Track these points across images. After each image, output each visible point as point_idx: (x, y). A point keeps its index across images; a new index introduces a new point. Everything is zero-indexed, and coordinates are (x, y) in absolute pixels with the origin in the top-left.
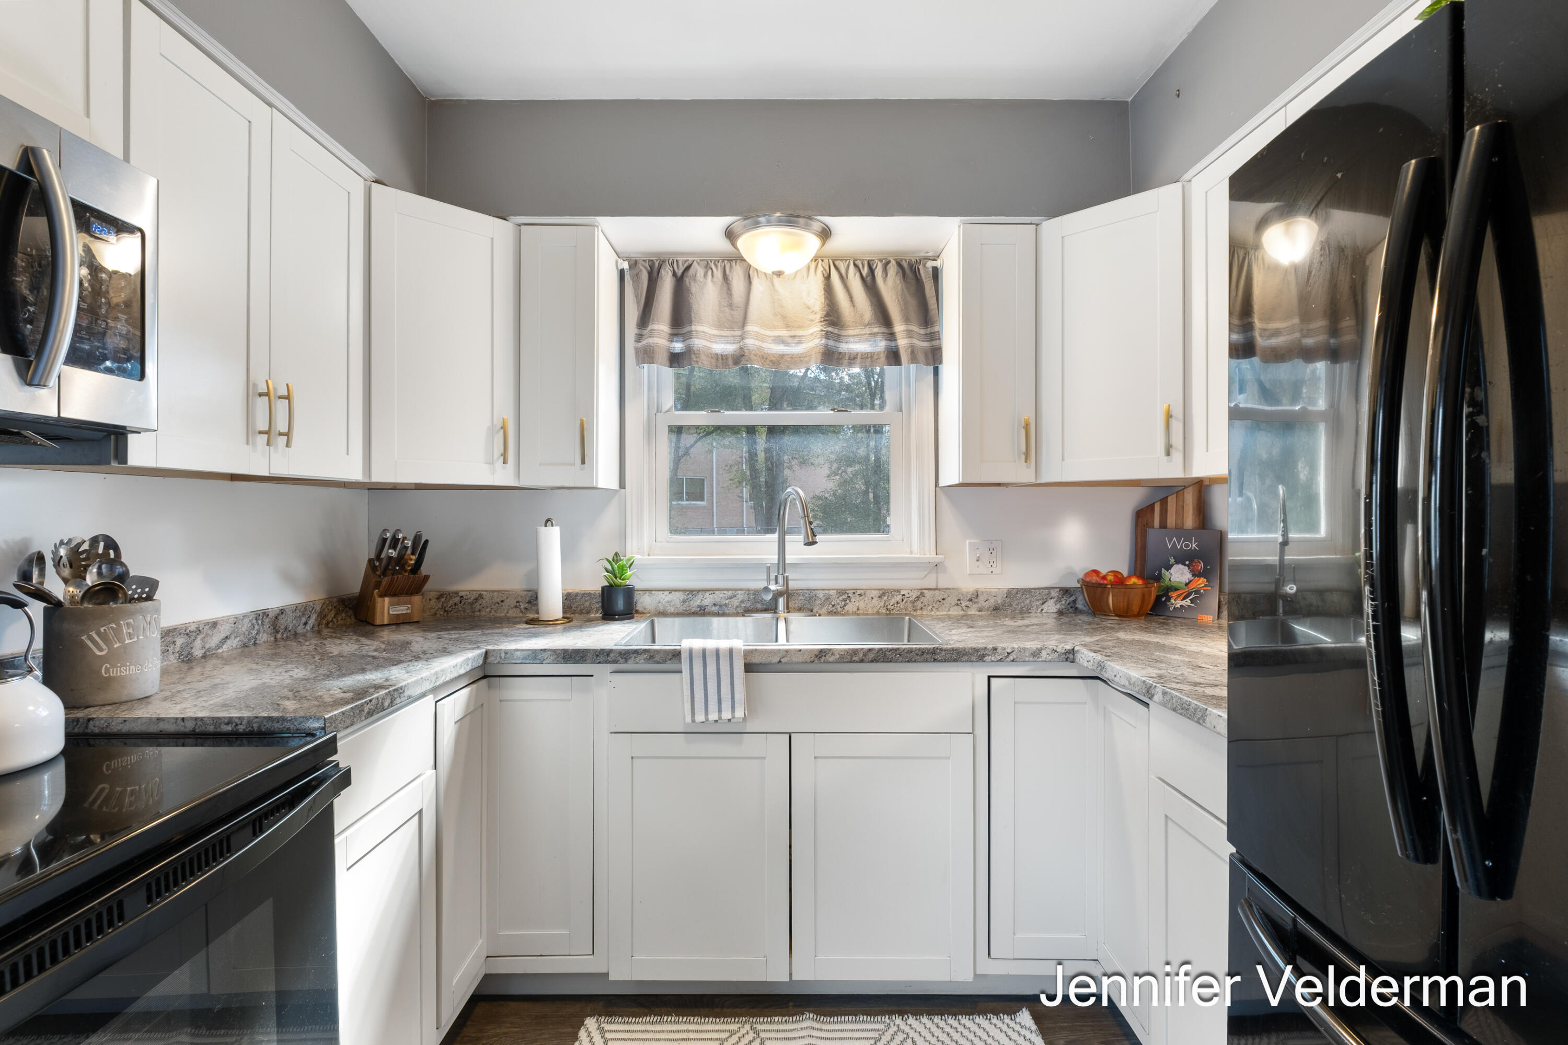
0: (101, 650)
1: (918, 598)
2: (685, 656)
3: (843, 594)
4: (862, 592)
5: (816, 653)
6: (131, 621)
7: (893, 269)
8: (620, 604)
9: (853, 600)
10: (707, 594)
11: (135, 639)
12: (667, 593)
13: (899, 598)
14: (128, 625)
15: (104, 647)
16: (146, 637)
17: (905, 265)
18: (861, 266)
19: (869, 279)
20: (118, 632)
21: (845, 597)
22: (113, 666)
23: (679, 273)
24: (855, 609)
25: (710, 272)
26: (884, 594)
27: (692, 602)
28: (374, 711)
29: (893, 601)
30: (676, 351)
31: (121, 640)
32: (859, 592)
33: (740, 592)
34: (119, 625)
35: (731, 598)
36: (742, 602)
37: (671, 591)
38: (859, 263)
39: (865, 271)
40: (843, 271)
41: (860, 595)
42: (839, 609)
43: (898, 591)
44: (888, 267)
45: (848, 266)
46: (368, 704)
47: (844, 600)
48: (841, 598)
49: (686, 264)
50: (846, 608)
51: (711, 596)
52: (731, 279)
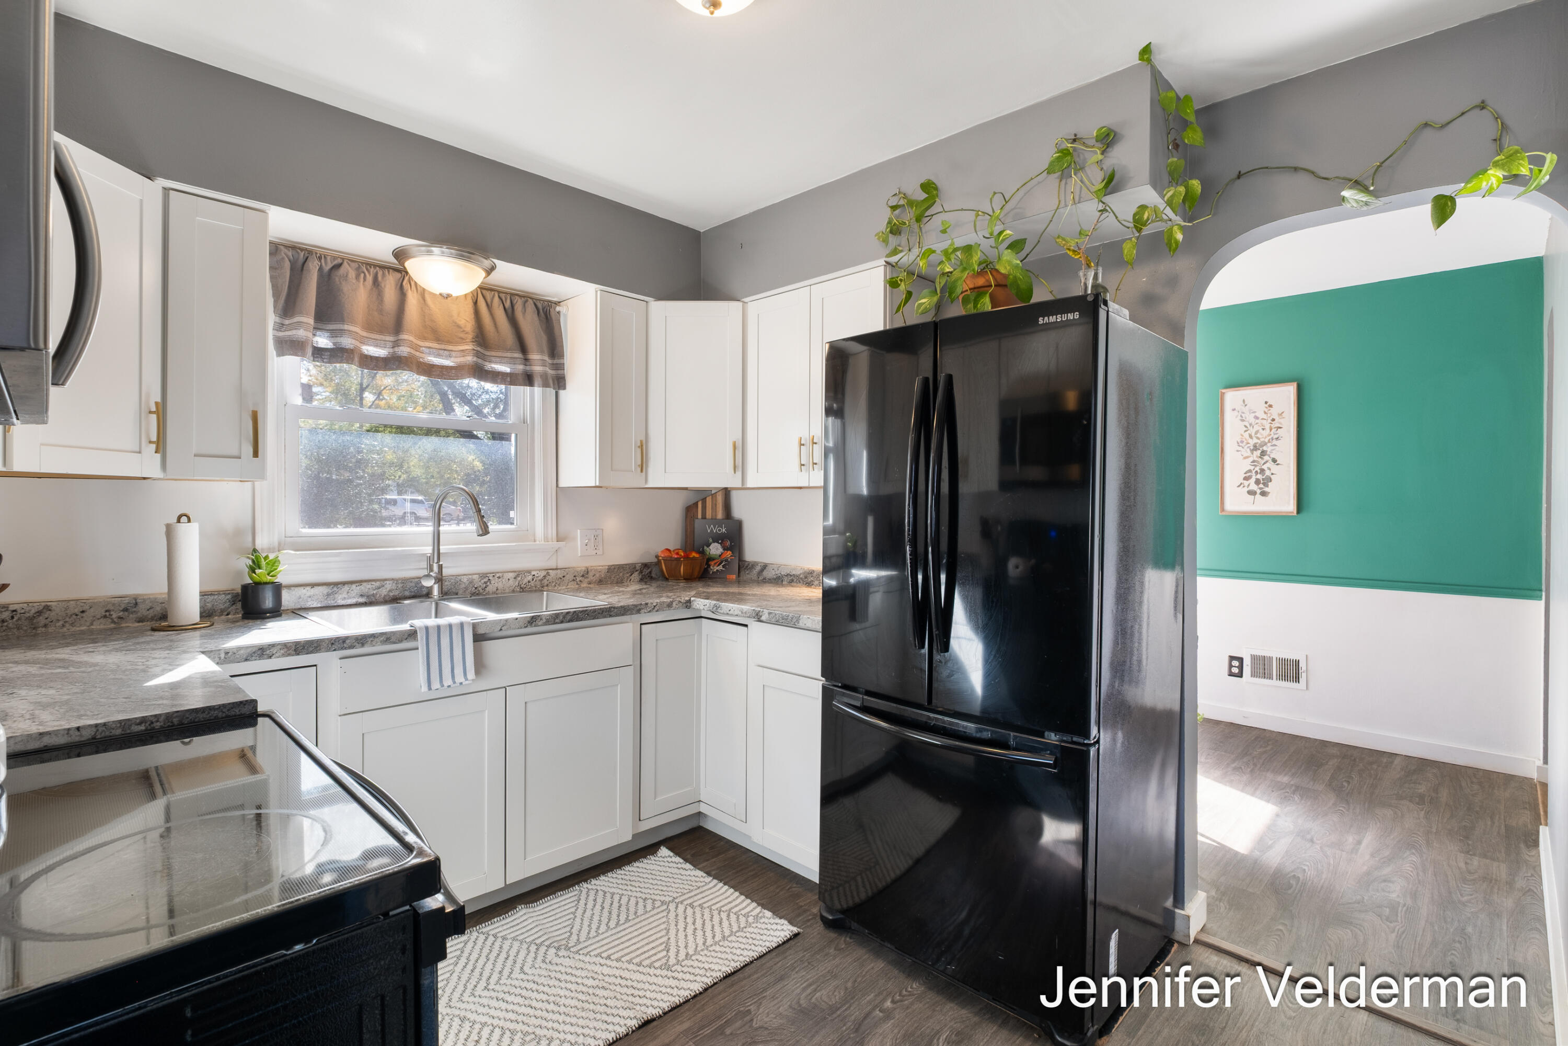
1: (545, 577)
3: (485, 578)
4: (501, 575)
7: (530, 307)
8: (268, 602)
9: (493, 582)
10: (354, 586)
12: (308, 588)
13: (530, 578)
17: (540, 306)
18: (504, 299)
19: (510, 311)
21: (486, 580)
23: (327, 268)
24: (495, 590)
25: (362, 275)
26: (518, 575)
27: (336, 596)
29: (526, 581)
30: (319, 346)
32: (498, 575)
33: (388, 582)
35: (379, 588)
36: (390, 591)
37: (313, 585)
38: (503, 296)
39: (508, 304)
40: (489, 300)
41: (499, 578)
42: (481, 591)
43: (529, 572)
44: (526, 305)
45: (494, 296)
47: (485, 583)
48: (483, 581)
49: (336, 262)
50: (487, 589)
51: (358, 588)
52: (383, 286)
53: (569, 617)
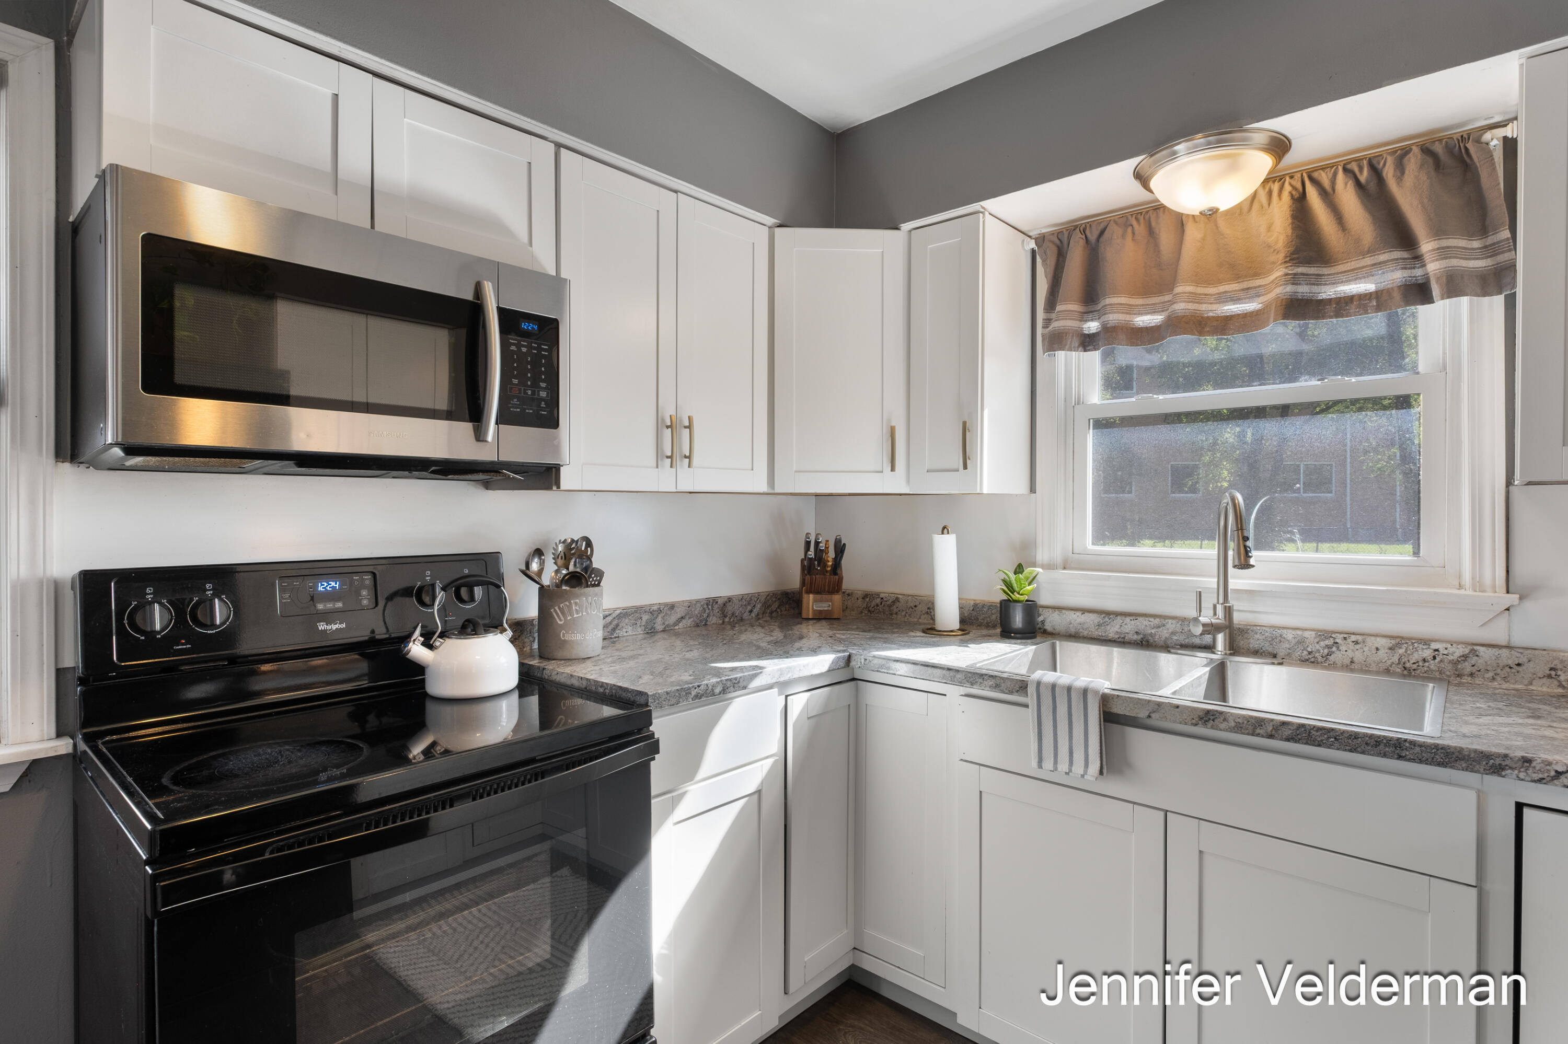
0: (561, 620)
1: (1465, 657)
2: (1031, 690)
3: (1326, 638)
4: (1360, 638)
5: (1201, 714)
6: (578, 601)
7: (1413, 162)
8: (1018, 620)
9: (1343, 648)
10: (1128, 619)
11: (580, 615)
12: (1079, 614)
13: (1428, 653)
14: (576, 603)
15: (562, 618)
16: (588, 613)
17: (1438, 148)
18: (1356, 170)
19: (1372, 187)
20: (570, 607)
21: (1330, 642)
22: (567, 632)
23: (1093, 237)
24: (1347, 661)
25: (1130, 229)
26: (1398, 645)
27: (1108, 627)
28: (703, 695)
29: (1416, 657)
30: (1091, 332)
31: (572, 615)
32: (1353, 638)
33: (1170, 621)
34: (570, 603)
35: (1159, 627)
36: (1173, 633)
37: (1084, 611)
38: (1354, 167)
39: (1364, 177)
40: (1326, 183)
41: (1356, 643)
42: (1320, 659)
43: (1426, 642)
44: (1406, 160)
45: (1335, 175)
46: (695, 688)
47: (1328, 647)
48: (1322, 644)
49: (1102, 226)
50: (1332, 658)
51: (1133, 622)
52: (1158, 232)
53: (1287, 732)
